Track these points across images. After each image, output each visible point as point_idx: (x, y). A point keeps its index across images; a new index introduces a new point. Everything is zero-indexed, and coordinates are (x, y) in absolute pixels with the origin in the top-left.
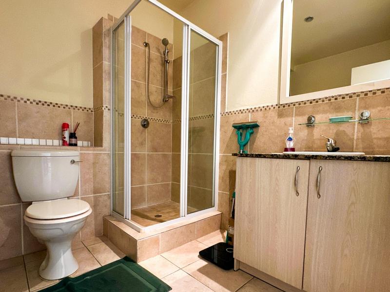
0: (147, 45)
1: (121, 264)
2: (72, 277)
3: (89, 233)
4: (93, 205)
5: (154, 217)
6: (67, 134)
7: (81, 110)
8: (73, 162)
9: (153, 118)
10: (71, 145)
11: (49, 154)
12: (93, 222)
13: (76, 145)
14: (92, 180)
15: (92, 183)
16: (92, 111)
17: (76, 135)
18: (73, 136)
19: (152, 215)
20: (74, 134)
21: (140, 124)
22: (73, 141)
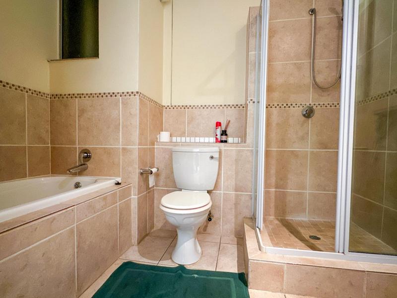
0: (313, 11)
1: (232, 280)
2: (188, 267)
3: (229, 231)
4: (234, 202)
5: (307, 237)
6: (219, 132)
7: (233, 107)
8: (212, 157)
9: (317, 103)
10: (222, 141)
11: (198, 150)
12: (233, 220)
13: (226, 142)
14: (234, 177)
15: (234, 180)
16: (243, 107)
17: (227, 133)
18: (224, 133)
19: (306, 234)
20: (225, 131)
21: (301, 113)
22: (224, 138)
